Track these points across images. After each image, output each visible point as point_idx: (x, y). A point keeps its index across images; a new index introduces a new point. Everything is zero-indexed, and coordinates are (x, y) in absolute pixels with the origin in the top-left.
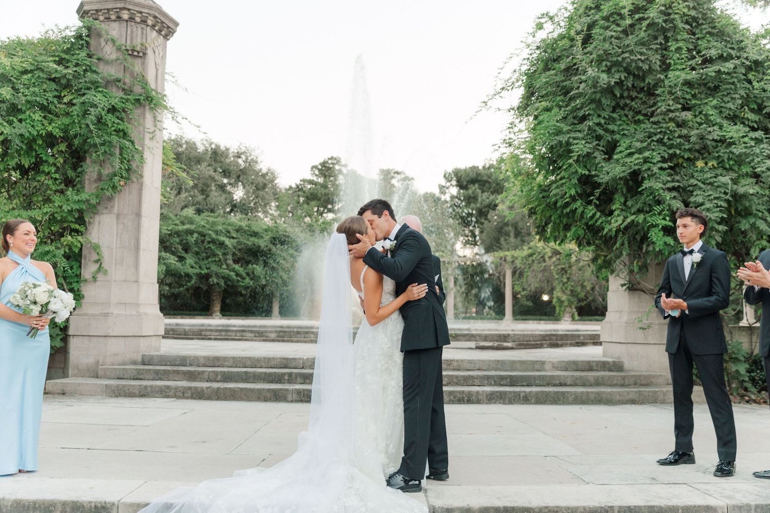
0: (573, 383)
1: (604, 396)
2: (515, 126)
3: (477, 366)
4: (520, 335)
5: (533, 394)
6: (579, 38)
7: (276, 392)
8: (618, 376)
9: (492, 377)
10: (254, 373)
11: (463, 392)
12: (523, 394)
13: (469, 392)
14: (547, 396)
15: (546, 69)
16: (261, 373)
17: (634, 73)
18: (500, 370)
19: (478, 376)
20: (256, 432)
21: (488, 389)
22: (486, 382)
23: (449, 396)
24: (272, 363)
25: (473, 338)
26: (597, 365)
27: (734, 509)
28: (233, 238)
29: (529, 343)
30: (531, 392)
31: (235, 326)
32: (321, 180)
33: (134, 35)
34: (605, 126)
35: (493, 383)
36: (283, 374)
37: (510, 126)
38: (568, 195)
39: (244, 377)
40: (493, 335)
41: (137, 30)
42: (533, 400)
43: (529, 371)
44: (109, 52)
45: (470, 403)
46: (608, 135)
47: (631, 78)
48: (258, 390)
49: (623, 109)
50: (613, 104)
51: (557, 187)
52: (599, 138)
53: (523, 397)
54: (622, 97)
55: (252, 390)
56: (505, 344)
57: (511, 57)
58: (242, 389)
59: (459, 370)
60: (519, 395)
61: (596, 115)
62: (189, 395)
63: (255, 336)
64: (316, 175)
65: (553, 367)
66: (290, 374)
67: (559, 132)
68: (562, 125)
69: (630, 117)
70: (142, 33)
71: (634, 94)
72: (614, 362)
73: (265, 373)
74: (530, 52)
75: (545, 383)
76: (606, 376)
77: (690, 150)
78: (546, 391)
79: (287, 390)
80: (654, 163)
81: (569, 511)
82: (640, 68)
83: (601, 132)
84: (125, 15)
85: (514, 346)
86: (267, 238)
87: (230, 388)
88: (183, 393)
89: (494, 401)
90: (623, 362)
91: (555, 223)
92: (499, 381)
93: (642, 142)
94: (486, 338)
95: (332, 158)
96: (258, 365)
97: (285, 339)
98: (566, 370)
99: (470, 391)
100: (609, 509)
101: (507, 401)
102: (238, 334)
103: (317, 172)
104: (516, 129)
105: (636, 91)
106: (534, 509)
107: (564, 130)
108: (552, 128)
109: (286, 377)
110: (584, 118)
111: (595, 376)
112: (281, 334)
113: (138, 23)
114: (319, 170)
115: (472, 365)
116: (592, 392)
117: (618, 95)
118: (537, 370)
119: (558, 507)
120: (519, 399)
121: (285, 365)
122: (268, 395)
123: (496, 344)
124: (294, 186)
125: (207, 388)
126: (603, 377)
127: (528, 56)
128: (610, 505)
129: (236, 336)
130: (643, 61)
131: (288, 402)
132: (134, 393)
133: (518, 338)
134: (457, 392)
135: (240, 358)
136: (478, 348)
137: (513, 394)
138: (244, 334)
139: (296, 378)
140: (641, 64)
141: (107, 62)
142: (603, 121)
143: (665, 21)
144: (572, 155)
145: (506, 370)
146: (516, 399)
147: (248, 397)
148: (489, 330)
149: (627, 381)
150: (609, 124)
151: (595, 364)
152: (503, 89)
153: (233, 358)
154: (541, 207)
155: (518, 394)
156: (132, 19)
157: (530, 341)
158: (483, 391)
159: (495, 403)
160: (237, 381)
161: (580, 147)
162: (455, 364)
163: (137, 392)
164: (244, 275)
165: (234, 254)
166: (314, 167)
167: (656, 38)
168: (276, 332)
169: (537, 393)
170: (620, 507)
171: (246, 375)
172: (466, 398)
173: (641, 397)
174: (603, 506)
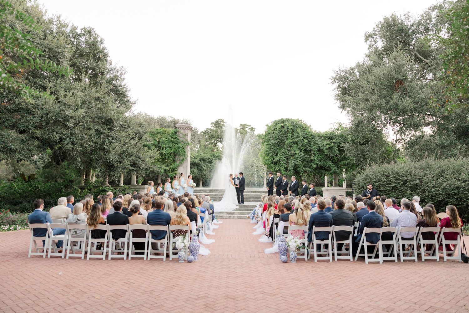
6: (272, 132)
32: (215, 129)
35: (254, 198)
44: (181, 135)
45: (249, 201)
50: (278, 145)
52: (275, 152)
64: (213, 127)
67: (267, 151)
70: (187, 131)
71: (282, 143)
77: (290, 155)
83: (275, 151)
84: (184, 128)
86: (198, 159)
92: (256, 198)
103: (213, 125)
109: (217, 198)
110: (272, 148)
114: (215, 124)
141: (181, 137)
142: (275, 149)
143: (287, 130)
156: (185, 129)
161: (271, 154)
166: (212, 123)
167: (285, 133)
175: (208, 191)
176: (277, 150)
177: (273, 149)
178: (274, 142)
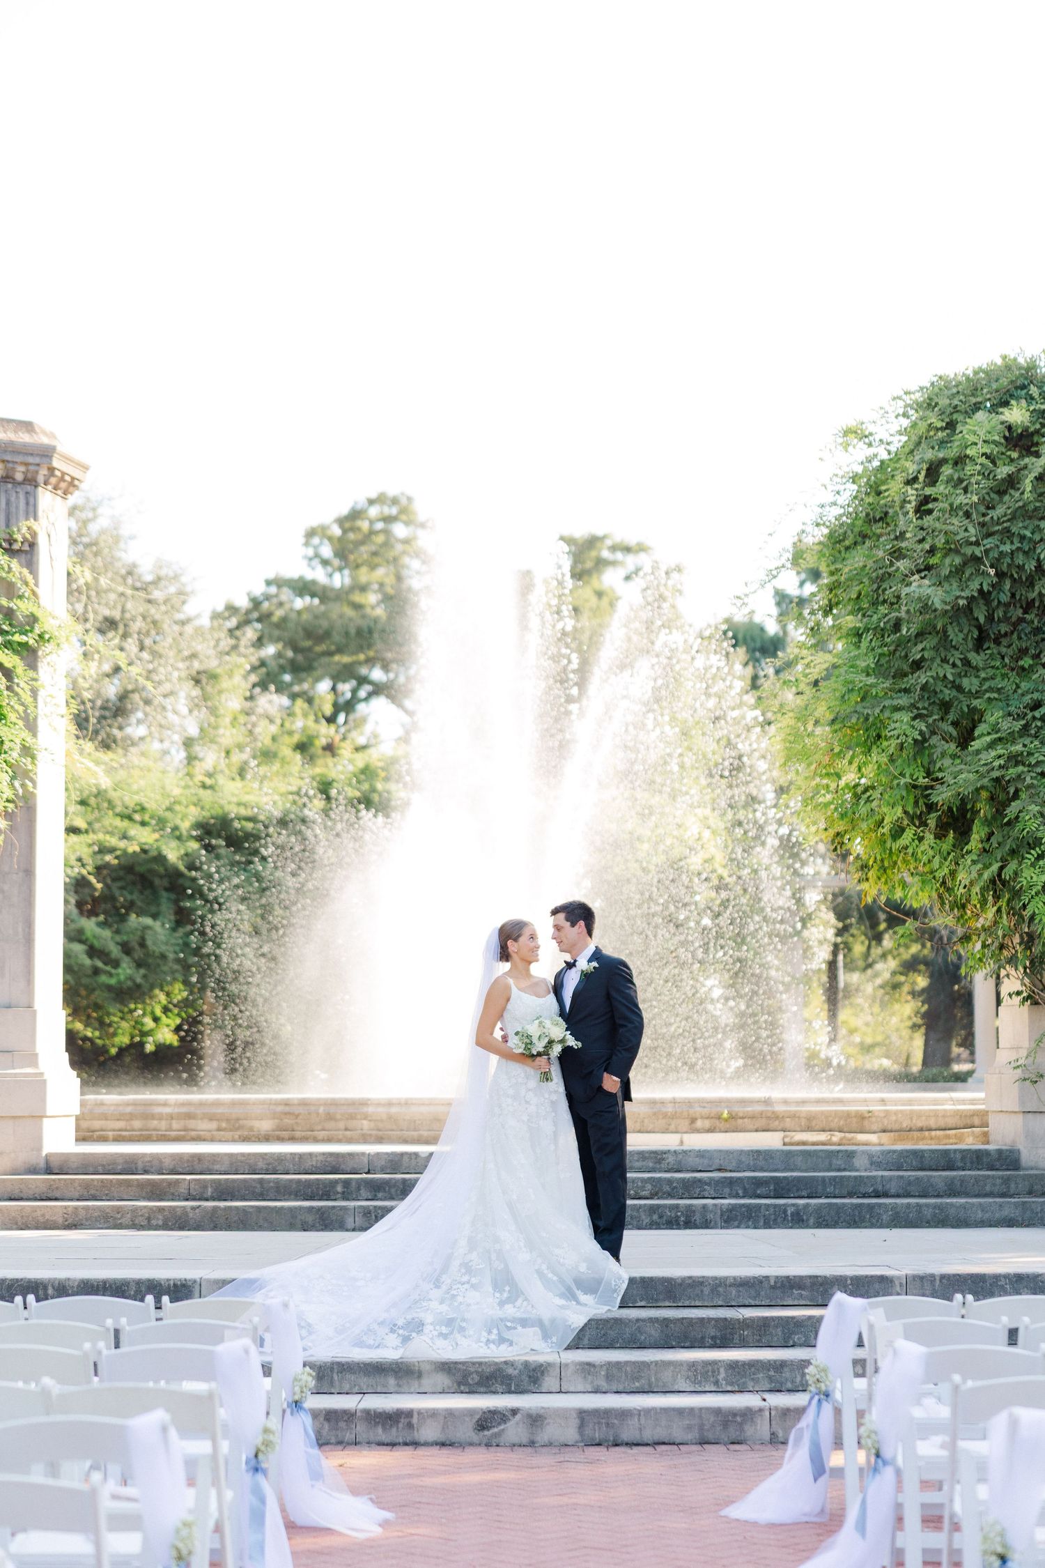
0: (901, 1191)
1: (952, 1211)
3: (716, 1164)
4: (902, 1112)
5: (811, 1211)
6: (912, 494)
7: (323, 1214)
8: (993, 1177)
9: (739, 1180)
10: (277, 1182)
11: (677, 1206)
12: (793, 1210)
13: (689, 1207)
14: (838, 1213)
16: (289, 1182)
17: (1012, 575)
18: (762, 1170)
19: (711, 1179)
21: (728, 1202)
22: (727, 1190)
23: (650, 1215)
24: (308, 1164)
25: (776, 1124)
26: (963, 1159)
27: (914, 1279)
29: (926, 1133)
30: (807, 1205)
32: (340, 580)
33: (13, 510)
34: (958, 681)
35: (740, 1192)
36: (333, 1184)
39: (258, 1190)
40: (827, 1115)
41: (17, 498)
42: (812, 1221)
43: (818, 1169)
45: (691, 1227)
46: (961, 697)
47: (1007, 585)
48: (291, 1209)
49: (997, 642)
50: (976, 634)
52: (946, 706)
53: (792, 1214)
54: (990, 618)
55: (277, 1211)
56: (862, 1137)
58: (259, 1209)
59: (678, 1171)
60: (785, 1212)
61: (938, 660)
62: (160, 1223)
65: (871, 1163)
66: (347, 1183)
67: (863, 696)
69: (1007, 660)
70: (27, 504)
72: (1000, 1152)
73: (299, 1181)
76: (971, 1176)
78: (836, 1204)
79: (344, 1208)
80: (1029, 765)
81: (717, 1282)
82: (1021, 568)
83: (948, 694)
85: (885, 1141)
87: (237, 1208)
88: (149, 1219)
89: (736, 1223)
90: (1019, 1150)
92: (754, 1188)
93: (1019, 717)
94: (810, 1122)
96: (281, 1168)
98: (897, 1168)
99: (690, 1205)
100: (764, 1280)
101: (762, 1223)
102: (175, 1125)
105: (1021, 607)
109: (339, 1189)
110: (917, 665)
111: (947, 1177)
113: (19, 484)
114: (334, 542)
115: (706, 1161)
116: (927, 1205)
117: (982, 620)
118: (839, 1170)
119: (703, 1277)
120: (785, 1219)
121: (333, 1167)
122: (310, 1219)
123: (836, 1137)
125: (193, 1208)
126: (962, 1180)
128: (765, 1275)
130: (1026, 553)
131: (347, 1230)
132: (55, 1222)
133: (896, 1122)
134: (665, 1206)
137: (772, 1211)
139: (359, 1189)
140: (1020, 559)
142: (950, 673)
145: (775, 1171)
146: (779, 1220)
147: (272, 1223)
148: (819, 1101)
149: (1013, 1186)
150: (966, 675)
151: (958, 1156)
155: (783, 1209)
157: (928, 1129)
158: (715, 1205)
159: (738, 1227)
160: (247, 1198)
161: (903, 727)
162: (671, 1159)
163: (60, 1220)
171: (262, 1187)
172: (683, 1219)
173: (1028, 1214)
174: (756, 1276)
175: (266, 1126)
176: (969, 683)
177: (923, 677)
178: (938, 597)
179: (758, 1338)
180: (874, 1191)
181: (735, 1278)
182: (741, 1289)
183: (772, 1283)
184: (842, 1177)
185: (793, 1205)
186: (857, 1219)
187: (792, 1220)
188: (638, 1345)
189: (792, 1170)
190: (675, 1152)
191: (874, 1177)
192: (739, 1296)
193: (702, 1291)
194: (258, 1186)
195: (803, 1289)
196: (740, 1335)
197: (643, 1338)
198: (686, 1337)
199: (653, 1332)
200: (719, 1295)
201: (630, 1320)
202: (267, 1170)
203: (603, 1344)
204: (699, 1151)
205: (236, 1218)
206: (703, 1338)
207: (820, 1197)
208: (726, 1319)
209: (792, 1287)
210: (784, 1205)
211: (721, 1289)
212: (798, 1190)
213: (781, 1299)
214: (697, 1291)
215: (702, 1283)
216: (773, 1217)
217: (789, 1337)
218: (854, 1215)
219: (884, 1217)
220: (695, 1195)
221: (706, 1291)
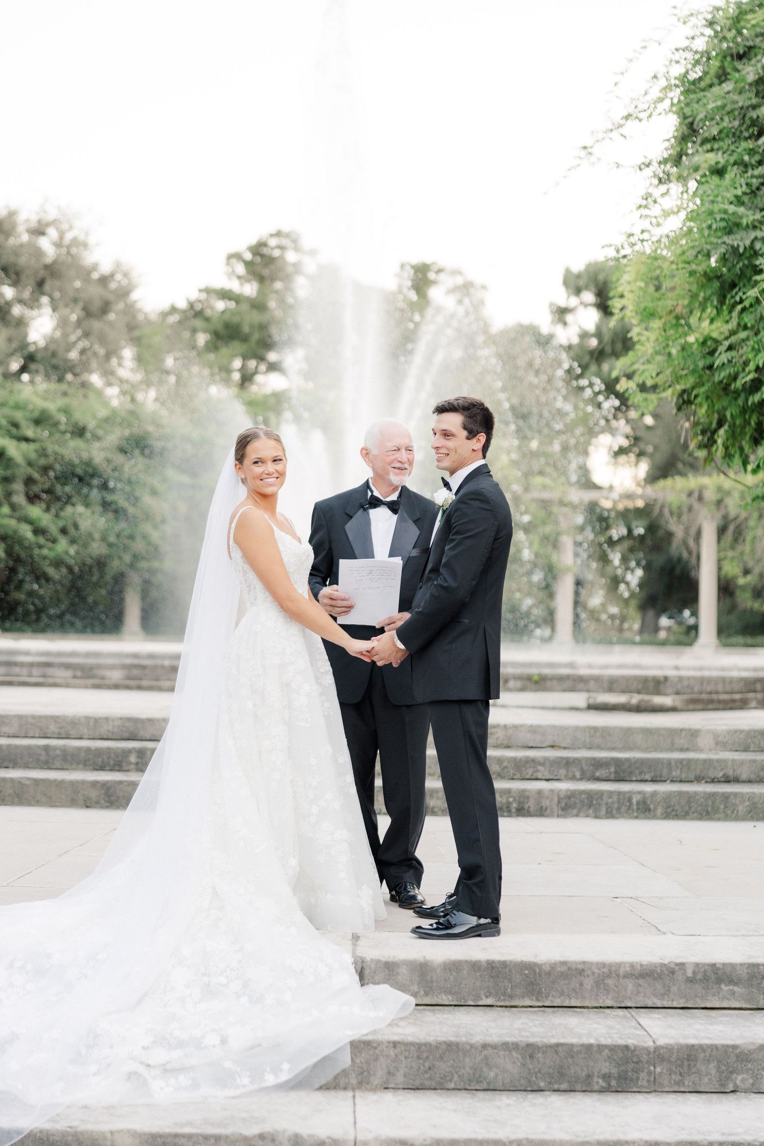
0: (753, 777)
2: (655, 202)
3: (549, 741)
4: (694, 678)
5: (659, 798)
7: (108, 789)
9: (576, 761)
12: (639, 797)
13: (522, 792)
14: (689, 802)
15: (722, 76)
16: (79, 749)
18: (599, 748)
19: (546, 759)
20: (60, 856)
21: (564, 786)
22: (563, 772)
24: (104, 730)
25: (581, 686)
28: (27, 440)
29: (715, 697)
30: (655, 793)
31: (27, 653)
32: (250, 289)
35: (578, 774)
36: (127, 753)
37: (644, 202)
38: (752, 366)
39: (43, 758)
40: (628, 679)
42: (659, 811)
43: (662, 750)
45: (523, 816)
48: (73, 783)
51: (730, 348)
53: (638, 803)
55: (59, 784)
56: (658, 700)
57: (645, 47)
58: (37, 782)
59: (508, 747)
60: (630, 800)
63: (75, 677)
64: (239, 277)
65: (717, 744)
67: (732, 227)
68: (741, 210)
73: (88, 750)
74: (691, 34)
75: (693, 778)
78: (687, 793)
81: (605, 970)
85: (678, 704)
86: (111, 439)
87: (12, 780)
89: (575, 811)
91: (733, 426)
92: (591, 770)
94: (612, 685)
95: (278, 234)
96: (73, 733)
97: (145, 683)
98: (746, 750)
99: (524, 791)
100: (676, 968)
101: (603, 812)
102: (35, 671)
103: (241, 269)
104: (656, 210)
106: (541, 965)
107: (744, 221)
108: (718, 217)
109: (133, 759)
112: (135, 672)
114: (248, 264)
115: (540, 737)
118: (682, 750)
119: (584, 963)
120: (629, 808)
122: (94, 794)
123: (635, 699)
124: (182, 304)
127: (686, 43)
128: (679, 961)
129: (30, 676)
133: (688, 686)
135: (33, 717)
136: (594, 707)
137: (615, 798)
138: (50, 671)
144: (758, 278)
145: (613, 749)
146: (623, 809)
147: (50, 797)
148: (620, 666)
152: (627, 117)
153: (20, 717)
154: (702, 390)
155: (628, 797)
157: (717, 693)
158: (552, 791)
159: (577, 816)
160: (27, 767)
164: (54, 530)
165: (29, 481)
166: (234, 256)
168: (124, 667)
169: (669, 796)
170: (697, 965)
171: (47, 754)
172: (515, 805)
174: (666, 962)
179: (678, 1078)
180: (724, 775)
181: (632, 965)
182: (641, 981)
183: (690, 973)
184: (689, 761)
185: (639, 793)
186: (710, 809)
187: (638, 809)
188: (485, 1086)
189: (631, 749)
190: (505, 726)
191: (725, 761)
192: (638, 992)
193: (581, 985)
194: (43, 753)
195: (736, 984)
196: (649, 1073)
197: (492, 1074)
198: (562, 1075)
199: (509, 1066)
200: (607, 990)
201: (472, 1046)
202: (59, 734)
203: (427, 1083)
204: (531, 726)
205: (11, 791)
206: (589, 1076)
207: (665, 781)
208: (627, 1047)
209: (719, 981)
210: (629, 792)
211: (610, 982)
212: (641, 773)
213: (703, 998)
214: (574, 983)
215: (581, 972)
216: (616, 805)
217: (727, 1078)
218: (707, 805)
219: (740, 808)
220: (528, 777)
221: (588, 983)
